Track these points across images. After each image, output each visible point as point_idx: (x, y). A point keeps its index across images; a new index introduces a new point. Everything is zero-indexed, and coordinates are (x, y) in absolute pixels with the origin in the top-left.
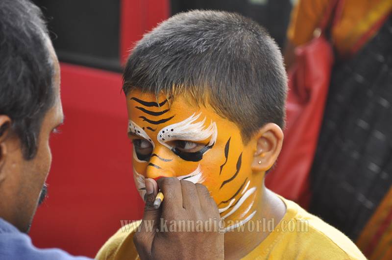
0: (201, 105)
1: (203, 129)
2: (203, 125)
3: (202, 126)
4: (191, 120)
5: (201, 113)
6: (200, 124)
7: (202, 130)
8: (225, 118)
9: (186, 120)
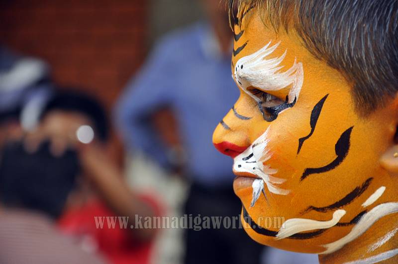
0: (282, 28)
1: (278, 71)
2: (280, 65)
3: (278, 66)
4: (264, 53)
5: (279, 43)
6: (276, 62)
7: (275, 73)
8: (320, 59)
9: (259, 52)
